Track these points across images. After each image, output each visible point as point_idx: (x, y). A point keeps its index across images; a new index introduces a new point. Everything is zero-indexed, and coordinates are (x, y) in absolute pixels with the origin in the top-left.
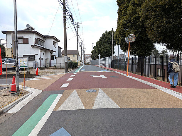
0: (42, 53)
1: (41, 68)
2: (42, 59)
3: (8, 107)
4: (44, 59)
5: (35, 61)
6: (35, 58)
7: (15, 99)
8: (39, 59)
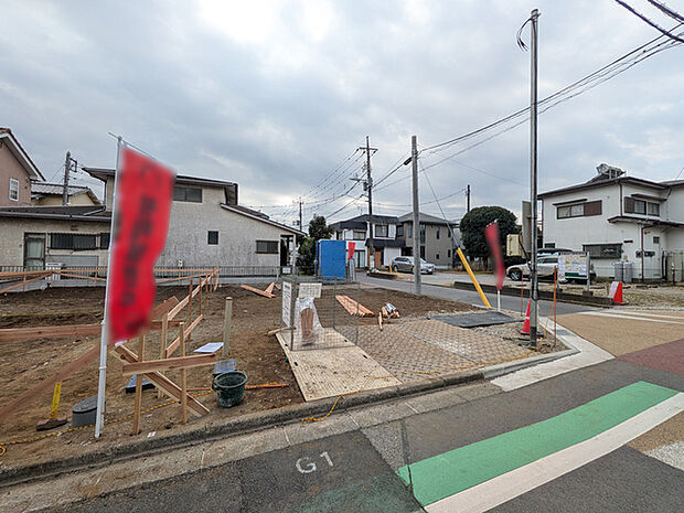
0: (649, 238)
1: (643, 282)
2: (650, 254)
3: (497, 370)
4: (658, 256)
5: (622, 260)
6: (621, 251)
7: (523, 354)
8: (638, 255)
